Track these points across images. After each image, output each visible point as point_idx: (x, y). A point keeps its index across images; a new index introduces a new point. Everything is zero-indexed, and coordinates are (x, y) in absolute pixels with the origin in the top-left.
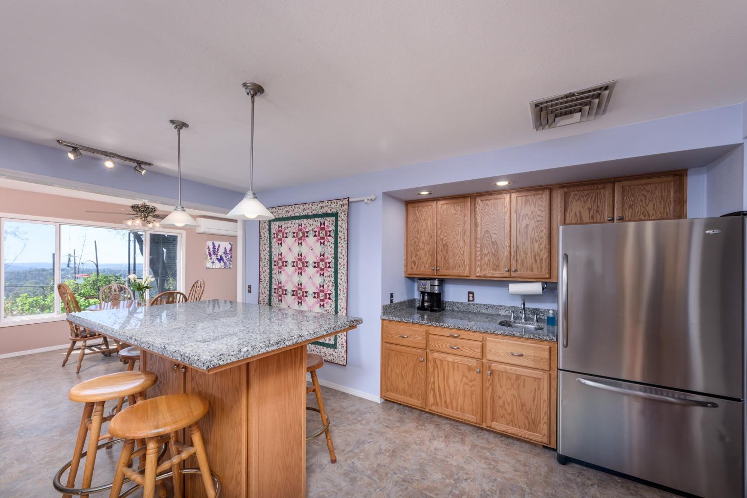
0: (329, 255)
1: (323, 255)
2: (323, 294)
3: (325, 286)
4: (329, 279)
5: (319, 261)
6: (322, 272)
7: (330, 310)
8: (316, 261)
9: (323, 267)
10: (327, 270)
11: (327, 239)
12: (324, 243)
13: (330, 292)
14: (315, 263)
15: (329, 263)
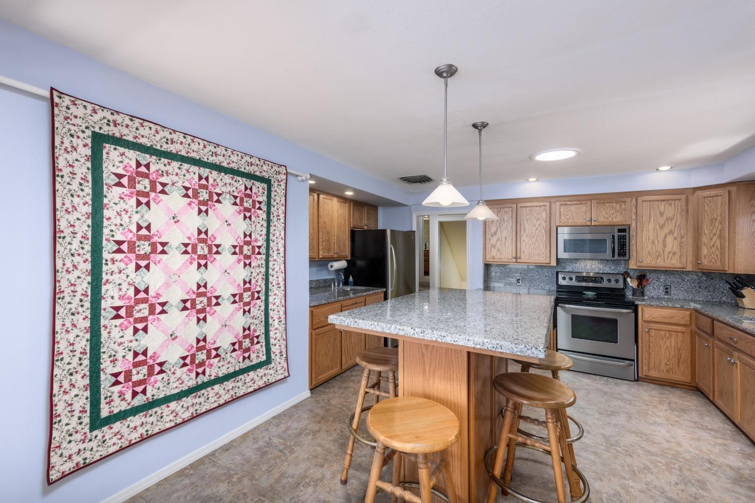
0: (258, 236)
1: (250, 236)
2: (249, 293)
3: (253, 282)
4: (258, 270)
5: (242, 244)
6: (247, 262)
7: (258, 315)
8: (236, 244)
9: (249, 254)
10: (256, 258)
11: (255, 212)
12: (250, 218)
13: (258, 289)
14: (235, 247)
15: (259, 247)
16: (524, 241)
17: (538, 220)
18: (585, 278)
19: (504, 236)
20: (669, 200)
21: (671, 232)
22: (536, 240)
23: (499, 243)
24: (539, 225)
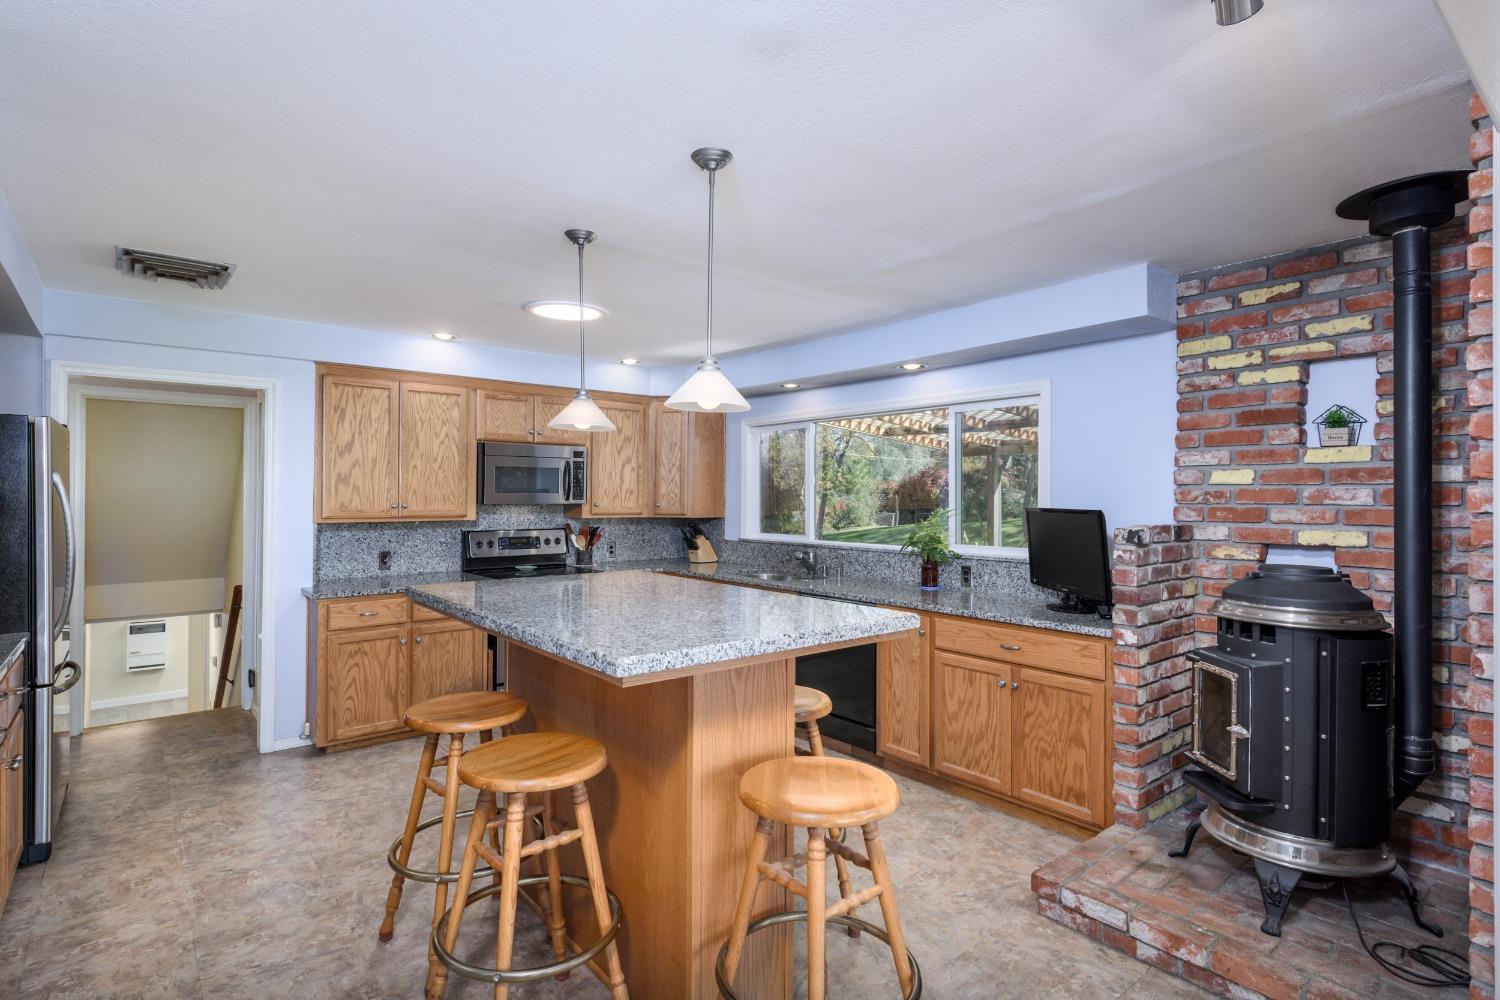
16: (415, 467)
17: (444, 423)
18: (513, 541)
19: (370, 454)
20: (627, 410)
21: (629, 461)
22: (440, 468)
23: (356, 471)
24: (447, 435)
